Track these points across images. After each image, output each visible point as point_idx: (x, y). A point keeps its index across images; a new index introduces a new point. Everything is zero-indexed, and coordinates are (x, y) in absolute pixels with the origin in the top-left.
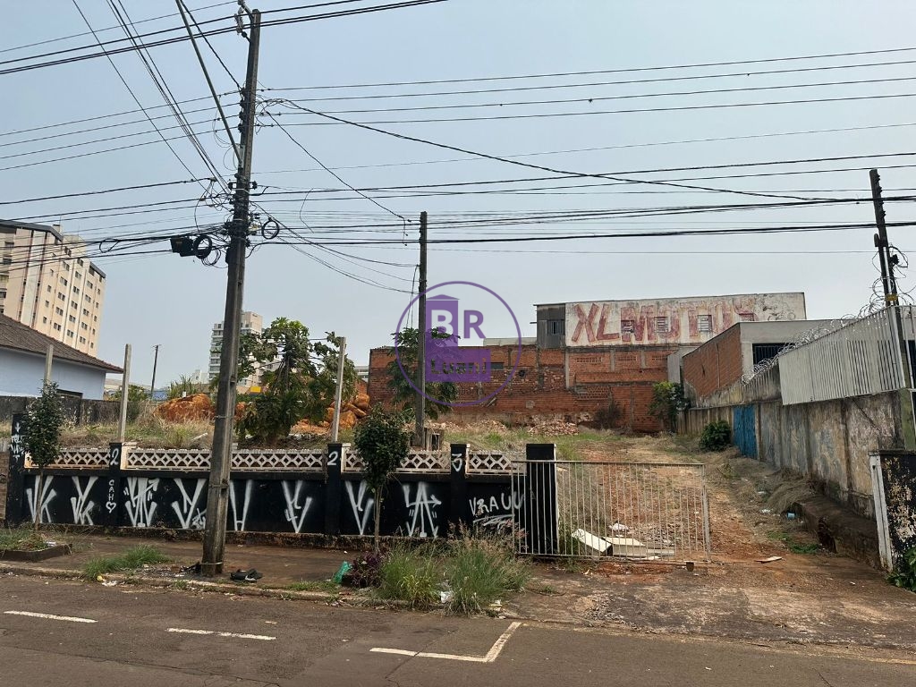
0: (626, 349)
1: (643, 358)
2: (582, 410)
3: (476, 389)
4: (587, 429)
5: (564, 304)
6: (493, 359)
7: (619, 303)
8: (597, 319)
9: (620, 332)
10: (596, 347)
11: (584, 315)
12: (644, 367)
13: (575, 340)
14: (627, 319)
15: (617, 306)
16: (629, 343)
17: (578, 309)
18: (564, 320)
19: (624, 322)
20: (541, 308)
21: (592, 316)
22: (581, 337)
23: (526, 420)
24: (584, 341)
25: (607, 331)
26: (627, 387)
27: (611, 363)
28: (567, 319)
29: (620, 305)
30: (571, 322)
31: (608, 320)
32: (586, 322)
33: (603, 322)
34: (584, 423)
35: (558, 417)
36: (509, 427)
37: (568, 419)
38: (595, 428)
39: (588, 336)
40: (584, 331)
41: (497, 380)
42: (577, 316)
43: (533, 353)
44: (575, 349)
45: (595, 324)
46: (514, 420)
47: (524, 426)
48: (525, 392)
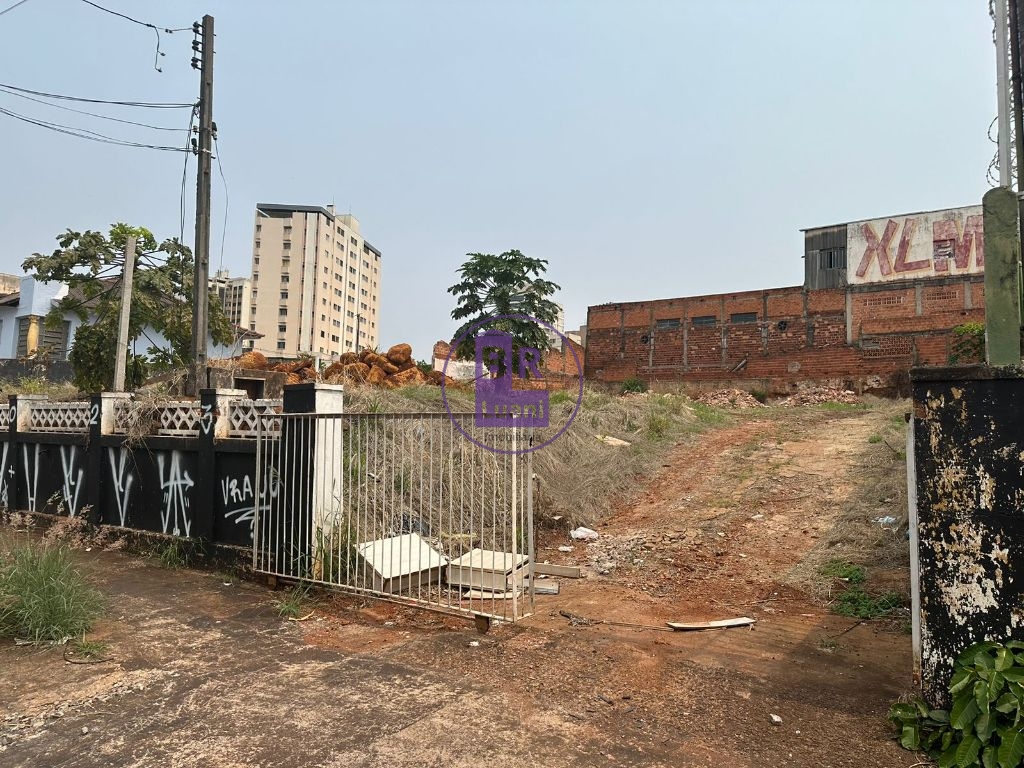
0: (940, 281)
1: (968, 294)
2: (870, 373)
3: (720, 349)
5: (846, 225)
6: (742, 310)
7: (930, 216)
8: (896, 242)
9: (931, 257)
10: (893, 282)
11: (875, 237)
12: (969, 305)
13: (861, 274)
14: (943, 237)
15: (926, 220)
16: (945, 273)
17: (866, 231)
18: (844, 248)
19: (938, 243)
20: (811, 234)
21: (887, 238)
22: (870, 269)
23: (788, 389)
24: (875, 275)
25: (910, 259)
26: (939, 338)
27: (916, 305)
28: (848, 246)
29: (933, 218)
30: (856, 249)
31: (913, 242)
32: (877, 247)
33: (904, 245)
34: (872, 391)
35: (834, 383)
36: (761, 398)
37: (849, 386)
38: (888, 397)
39: (882, 267)
40: (876, 260)
41: (748, 337)
42: (864, 241)
43: (798, 297)
44: (861, 288)
45: (893, 250)
46: (771, 387)
47: (785, 396)
48: (787, 351)
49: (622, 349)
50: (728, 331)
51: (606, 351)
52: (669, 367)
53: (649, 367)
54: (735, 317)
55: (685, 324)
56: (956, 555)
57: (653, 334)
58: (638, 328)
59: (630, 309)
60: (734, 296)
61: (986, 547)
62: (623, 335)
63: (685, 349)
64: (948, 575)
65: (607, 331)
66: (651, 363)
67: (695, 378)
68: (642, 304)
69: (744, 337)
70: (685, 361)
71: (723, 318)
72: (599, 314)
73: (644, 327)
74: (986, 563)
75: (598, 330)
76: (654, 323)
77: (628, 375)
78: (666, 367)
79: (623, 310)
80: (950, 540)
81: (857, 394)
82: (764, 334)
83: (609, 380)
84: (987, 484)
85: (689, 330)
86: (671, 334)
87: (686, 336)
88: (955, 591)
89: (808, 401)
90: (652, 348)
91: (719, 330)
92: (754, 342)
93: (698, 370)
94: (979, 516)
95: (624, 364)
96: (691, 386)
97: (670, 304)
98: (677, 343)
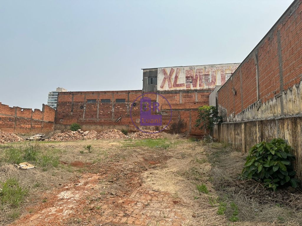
0: (188, 91)
1: (196, 96)
2: (164, 124)
3: (111, 113)
4: (166, 134)
5: (157, 69)
6: (120, 98)
7: (185, 68)
8: (173, 76)
9: (185, 82)
10: (172, 91)
11: (167, 74)
12: (197, 101)
13: (162, 87)
14: (189, 76)
15: (184, 69)
16: (189, 89)
17: (164, 72)
18: (156, 77)
19: (187, 78)
20: (145, 71)
21: (171, 75)
22: (165, 86)
23: (135, 129)
24: (166, 88)
25: (178, 83)
26: (187, 112)
27: (179, 99)
28: (158, 77)
29: (186, 69)
30: (160, 78)
31: (179, 77)
32: (167, 78)
33: (176, 77)
34: (165, 131)
35: (152, 127)
36: (125, 133)
37: (157, 129)
38: (170, 133)
39: (169, 85)
40: (167, 83)
41: (122, 108)
42: (163, 75)
43: (140, 94)
44: (162, 92)
45: (173, 79)
46: (130, 129)
47: (134, 132)
48: (136, 114)
49: (72, 111)
50: (115, 105)
51: (65, 111)
52: (91, 119)
53: (83, 119)
54: (118, 100)
55: (98, 102)
57: (85, 105)
58: (79, 102)
59: (76, 94)
60: (117, 92)
62: (72, 105)
63: (98, 112)
65: (66, 103)
66: (84, 118)
67: (101, 124)
68: (81, 93)
69: (121, 108)
70: (98, 117)
71: (113, 100)
72: (63, 96)
73: (82, 102)
75: (62, 102)
76: (86, 100)
77: (74, 122)
78: (90, 119)
79: (73, 95)
81: (160, 132)
82: (128, 108)
83: (65, 124)
85: (100, 104)
86: (93, 106)
87: (98, 107)
89: (142, 135)
90: (85, 111)
91: (111, 105)
92: (124, 110)
93: (103, 121)
95: (72, 117)
96: (99, 128)
97: (93, 93)
98: (95, 109)
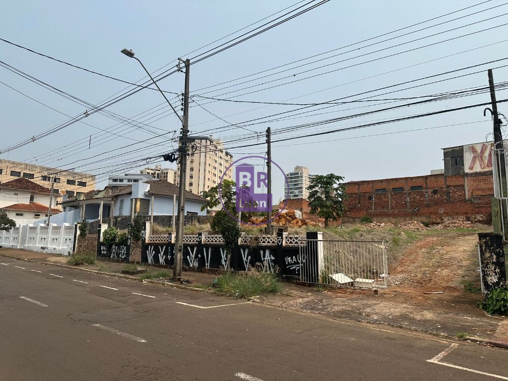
2: (478, 213)
3: (406, 202)
4: (480, 225)
5: (463, 146)
6: (416, 185)
8: (486, 154)
10: (487, 172)
11: (477, 152)
13: (471, 168)
17: (472, 149)
18: (462, 157)
20: (446, 151)
21: (483, 152)
22: (476, 166)
23: (439, 221)
24: (478, 169)
28: (464, 156)
30: (468, 157)
32: (478, 156)
33: (491, 155)
34: (479, 221)
35: (461, 218)
36: (427, 225)
37: (468, 219)
38: (487, 224)
39: (481, 165)
40: (478, 163)
41: (419, 197)
42: (472, 153)
43: (442, 179)
44: (471, 175)
45: (485, 157)
46: (431, 220)
47: (439, 223)
48: (438, 203)
49: (359, 203)
50: (410, 194)
51: (351, 203)
53: (372, 211)
54: (413, 188)
55: (389, 191)
56: (489, 271)
57: (374, 196)
58: (367, 193)
59: (363, 184)
60: (412, 178)
61: (495, 269)
62: (359, 196)
63: (390, 202)
64: (488, 275)
65: (352, 194)
66: (373, 209)
67: (394, 216)
68: (368, 182)
69: (417, 197)
70: (390, 208)
71: (407, 188)
73: (369, 193)
74: (495, 272)
76: (374, 190)
77: (363, 214)
78: (381, 211)
79: (359, 185)
80: (488, 268)
81: (472, 223)
82: (427, 196)
83: (353, 216)
84: (495, 257)
85: (391, 194)
86: (382, 196)
87: (389, 196)
88: (489, 278)
89: (449, 226)
90: (374, 202)
91: (405, 194)
92: (422, 199)
93: (396, 212)
94: (493, 263)
95: (360, 209)
96: (393, 220)
97: (382, 182)
98: (385, 200)
